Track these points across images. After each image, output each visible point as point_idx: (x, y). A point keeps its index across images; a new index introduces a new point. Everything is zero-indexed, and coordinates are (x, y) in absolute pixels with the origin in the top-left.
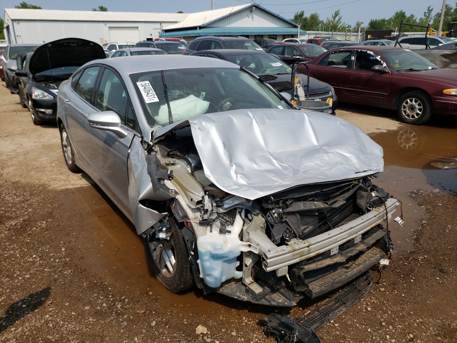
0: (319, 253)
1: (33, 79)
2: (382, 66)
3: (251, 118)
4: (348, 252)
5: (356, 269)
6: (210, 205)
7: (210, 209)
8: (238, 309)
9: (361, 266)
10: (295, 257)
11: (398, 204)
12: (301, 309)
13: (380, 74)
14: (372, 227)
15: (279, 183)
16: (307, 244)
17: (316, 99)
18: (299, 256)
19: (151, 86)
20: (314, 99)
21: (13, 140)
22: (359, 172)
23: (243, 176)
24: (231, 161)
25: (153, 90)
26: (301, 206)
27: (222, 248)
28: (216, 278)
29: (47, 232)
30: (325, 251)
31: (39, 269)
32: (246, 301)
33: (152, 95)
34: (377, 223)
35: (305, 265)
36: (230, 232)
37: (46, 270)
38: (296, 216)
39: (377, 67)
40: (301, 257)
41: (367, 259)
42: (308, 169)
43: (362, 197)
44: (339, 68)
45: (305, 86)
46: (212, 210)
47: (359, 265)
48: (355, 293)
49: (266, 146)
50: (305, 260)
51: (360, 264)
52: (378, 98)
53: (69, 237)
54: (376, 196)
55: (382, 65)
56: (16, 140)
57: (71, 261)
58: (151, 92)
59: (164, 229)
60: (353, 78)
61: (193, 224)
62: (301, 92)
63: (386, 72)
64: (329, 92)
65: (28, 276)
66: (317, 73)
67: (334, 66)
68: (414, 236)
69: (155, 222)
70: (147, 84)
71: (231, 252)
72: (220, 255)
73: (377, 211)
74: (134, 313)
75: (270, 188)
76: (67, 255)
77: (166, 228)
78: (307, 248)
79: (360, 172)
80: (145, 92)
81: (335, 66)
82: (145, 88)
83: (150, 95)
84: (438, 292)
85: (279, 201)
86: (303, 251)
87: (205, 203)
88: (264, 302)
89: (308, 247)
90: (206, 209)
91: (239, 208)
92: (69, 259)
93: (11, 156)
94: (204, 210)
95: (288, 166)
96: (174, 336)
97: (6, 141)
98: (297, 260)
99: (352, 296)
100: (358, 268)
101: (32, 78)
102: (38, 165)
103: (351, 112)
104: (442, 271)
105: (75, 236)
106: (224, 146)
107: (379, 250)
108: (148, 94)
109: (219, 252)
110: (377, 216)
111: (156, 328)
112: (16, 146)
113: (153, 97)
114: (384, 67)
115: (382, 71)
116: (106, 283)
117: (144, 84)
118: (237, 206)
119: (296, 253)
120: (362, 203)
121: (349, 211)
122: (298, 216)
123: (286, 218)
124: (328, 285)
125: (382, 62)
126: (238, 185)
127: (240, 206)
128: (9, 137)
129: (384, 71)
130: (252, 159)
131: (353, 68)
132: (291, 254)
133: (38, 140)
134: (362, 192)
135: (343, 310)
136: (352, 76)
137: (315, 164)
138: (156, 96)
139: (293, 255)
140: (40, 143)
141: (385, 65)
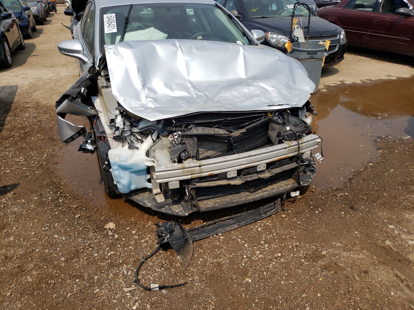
0: (213, 173)
1: (76, 18)
2: (407, 9)
3: (176, 47)
4: (249, 177)
5: (259, 194)
6: (122, 123)
7: (121, 127)
8: (150, 215)
9: (266, 193)
10: (186, 174)
11: (319, 140)
12: (202, 221)
13: (405, 18)
14: (280, 158)
15: (185, 109)
16: (198, 164)
17: (319, 42)
18: (190, 173)
19: (115, 19)
20: (318, 42)
21: (55, 70)
22: (272, 105)
23: (153, 100)
24: (144, 86)
25: (115, 22)
26: (200, 131)
27: (126, 160)
28: (123, 185)
29: (40, 142)
30: (220, 173)
31: (19, 167)
32: (148, 207)
33: (113, 26)
34: (287, 155)
35: (197, 182)
36: (138, 148)
37: (24, 168)
38: (194, 139)
39: (402, 10)
40: (192, 174)
41: (276, 188)
42: (222, 99)
43: (274, 129)
44: (365, 11)
45: (305, 28)
46: (124, 128)
47: (264, 192)
48: (256, 216)
49: (188, 76)
50: (197, 178)
51: (267, 191)
52: (399, 44)
53: (55, 147)
54: (290, 130)
55: (408, 7)
56: (57, 70)
57: (46, 165)
58: (113, 23)
59: (89, 141)
60: (376, 22)
61: (109, 139)
62: (299, 33)
63: (411, 16)
64: (337, 35)
65: (8, 171)
66: (342, 17)
67: (359, 9)
68: (350, 176)
69: (74, 133)
70: (113, 17)
71: (135, 165)
72: (124, 166)
73: (288, 144)
74: (69, 207)
75: (173, 112)
76: (46, 160)
77: (91, 140)
78: (198, 168)
79: (274, 105)
80: (107, 24)
81: (361, 9)
82: (109, 20)
83: (111, 26)
84: (333, 224)
85: (182, 125)
86: (194, 170)
87: (117, 121)
88: (163, 210)
89: (200, 166)
90: (117, 127)
91: (151, 129)
92: (46, 163)
93: (46, 82)
94: (115, 127)
95: (204, 95)
96: (87, 227)
97: (50, 70)
98: (189, 177)
99: (251, 218)
100: (262, 194)
101: (76, 16)
102: (62, 91)
103: (371, 58)
104: (352, 208)
105: (60, 147)
106: (138, 71)
107: (293, 182)
108: (109, 25)
109: (124, 164)
110: (287, 149)
111: (78, 220)
112: (54, 75)
113: (113, 28)
114: (411, 10)
115: (407, 14)
116: (62, 183)
117: (110, 16)
118: (150, 127)
119: (187, 171)
120: (273, 134)
121: (261, 142)
122: (196, 139)
123: (186, 140)
124: (223, 203)
125: (409, 4)
126: (144, 108)
127: (153, 128)
128: (53, 67)
129: (409, 14)
130: (168, 86)
131: (379, 11)
132: (181, 170)
133: (73, 70)
134: (274, 125)
135: (235, 227)
136: (376, 19)
137: (231, 95)
138: (116, 27)
139: (183, 172)
140: (73, 73)
141: (411, 8)
